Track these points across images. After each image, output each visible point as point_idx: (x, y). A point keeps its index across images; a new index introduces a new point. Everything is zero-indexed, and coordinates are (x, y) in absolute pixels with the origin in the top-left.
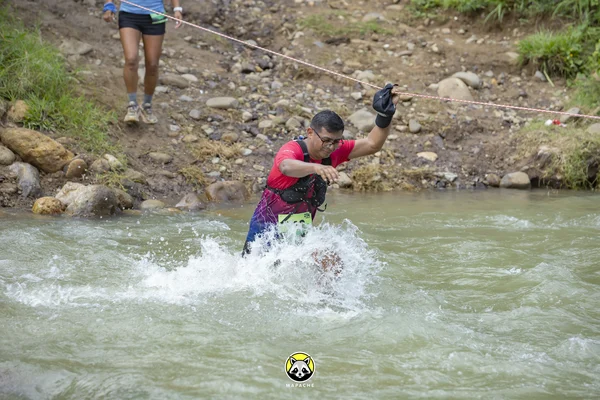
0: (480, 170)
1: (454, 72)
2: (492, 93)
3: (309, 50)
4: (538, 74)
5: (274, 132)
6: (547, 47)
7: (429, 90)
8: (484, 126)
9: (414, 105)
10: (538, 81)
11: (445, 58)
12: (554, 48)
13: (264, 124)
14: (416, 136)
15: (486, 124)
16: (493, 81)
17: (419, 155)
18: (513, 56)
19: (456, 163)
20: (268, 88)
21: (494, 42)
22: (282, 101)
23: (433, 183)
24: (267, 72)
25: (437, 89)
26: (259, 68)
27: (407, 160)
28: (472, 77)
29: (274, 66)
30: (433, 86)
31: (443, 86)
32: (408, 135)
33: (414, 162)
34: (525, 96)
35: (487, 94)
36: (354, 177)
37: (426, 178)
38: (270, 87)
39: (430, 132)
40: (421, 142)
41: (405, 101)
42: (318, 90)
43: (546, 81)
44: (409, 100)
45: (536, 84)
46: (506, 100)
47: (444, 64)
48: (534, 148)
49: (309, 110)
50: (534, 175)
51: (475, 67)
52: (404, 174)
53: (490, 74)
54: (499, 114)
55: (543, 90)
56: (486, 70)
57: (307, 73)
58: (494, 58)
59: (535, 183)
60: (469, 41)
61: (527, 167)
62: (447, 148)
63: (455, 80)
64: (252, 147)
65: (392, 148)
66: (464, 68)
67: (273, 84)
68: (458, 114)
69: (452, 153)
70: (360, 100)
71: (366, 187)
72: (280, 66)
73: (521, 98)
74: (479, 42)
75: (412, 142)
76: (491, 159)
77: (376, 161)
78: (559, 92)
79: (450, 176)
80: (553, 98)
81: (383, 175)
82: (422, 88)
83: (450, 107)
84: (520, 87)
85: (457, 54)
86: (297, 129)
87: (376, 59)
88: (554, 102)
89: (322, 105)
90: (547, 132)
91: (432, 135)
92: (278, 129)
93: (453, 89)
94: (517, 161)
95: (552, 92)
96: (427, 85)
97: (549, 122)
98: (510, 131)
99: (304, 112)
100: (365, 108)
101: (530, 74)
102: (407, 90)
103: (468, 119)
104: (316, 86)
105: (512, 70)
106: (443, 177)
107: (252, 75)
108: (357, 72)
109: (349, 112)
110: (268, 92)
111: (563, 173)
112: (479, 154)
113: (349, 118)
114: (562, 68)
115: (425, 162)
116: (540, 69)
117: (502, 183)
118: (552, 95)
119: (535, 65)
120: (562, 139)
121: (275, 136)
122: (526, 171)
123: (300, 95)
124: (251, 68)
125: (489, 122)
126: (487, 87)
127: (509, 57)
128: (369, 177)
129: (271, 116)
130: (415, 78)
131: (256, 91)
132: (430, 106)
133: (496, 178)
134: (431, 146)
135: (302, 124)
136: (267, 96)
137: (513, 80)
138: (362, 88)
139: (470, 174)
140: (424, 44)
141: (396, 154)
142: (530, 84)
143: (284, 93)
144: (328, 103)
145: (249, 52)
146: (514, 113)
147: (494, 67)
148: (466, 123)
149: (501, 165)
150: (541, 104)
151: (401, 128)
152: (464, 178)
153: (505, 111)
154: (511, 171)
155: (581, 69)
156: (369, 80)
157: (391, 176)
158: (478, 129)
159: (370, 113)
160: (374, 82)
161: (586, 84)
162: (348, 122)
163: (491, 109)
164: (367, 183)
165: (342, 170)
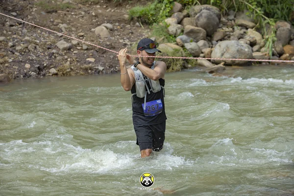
0: (114, 65)
1: (102, 24)
2: (118, 32)
3: (39, 16)
4: (137, 24)
5: (23, 51)
6: (140, 12)
7: (91, 32)
8: (115, 46)
9: (85, 38)
10: (137, 26)
11: (98, 18)
12: (144, 13)
13: (18, 48)
14: (85, 51)
16: (119, 27)
17: (87, 59)
18: (127, 17)
19: (103, 63)
20: (20, 33)
21: (119, 11)
22: (27, 38)
23: (93, 72)
24: (21, 26)
25: (95, 31)
26: (17, 24)
27: (82, 62)
28: (110, 26)
29: (24, 23)
30: (93, 30)
31: (97, 30)
32: (82, 51)
33: (85, 63)
34: (132, 33)
35: (116, 33)
36: (58, 70)
37: (90, 69)
38: (22, 32)
39: (92, 49)
40: (88, 54)
41: (81, 36)
42: (43, 33)
43: (141, 27)
44: (82, 36)
45: (136, 28)
46: (124, 35)
47: (98, 20)
49: (38, 41)
52: (81, 68)
53: (117, 24)
54: (121, 41)
55: (140, 31)
56: (116, 23)
58: (119, 17)
60: (108, 10)
62: (99, 56)
63: (102, 27)
64: (12, 58)
65: (75, 57)
66: (106, 22)
67: (23, 31)
68: (104, 41)
69: (101, 58)
70: (61, 37)
71: (64, 74)
73: (130, 34)
74: (112, 11)
75: (84, 54)
77: (68, 63)
78: (147, 31)
79: (101, 68)
80: (144, 34)
81: (71, 69)
82: (88, 31)
83: (100, 38)
84: (130, 29)
85: (103, 16)
86: (33, 50)
87: (68, 19)
89: (44, 39)
91: (92, 51)
92: (24, 50)
93: (102, 30)
95: (143, 31)
96: (90, 29)
99: (36, 42)
100: (63, 40)
101: (134, 24)
102: (81, 32)
103: (108, 43)
104: (42, 31)
105: (126, 22)
106: (98, 69)
107: (14, 27)
108: (60, 24)
109: (56, 42)
112: (113, 58)
113: (56, 44)
114: (147, 21)
115: (90, 63)
116: (138, 21)
119: (136, 20)
121: (23, 53)
123: (35, 35)
124: (14, 24)
125: (117, 44)
126: (116, 30)
127: (125, 17)
128: (65, 70)
129: (22, 45)
130: (85, 27)
131: (15, 34)
132: (92, 38)
134: (92, 56)
135: (35, 47)
136: (20, 36)
137: (127, 26)
138: (62, 31)
139: (110, 67)
140: (89, 12)
141: (77, 60)
142: (134, 28)
143: (28, 34)
144: (47, 38)
146: (128, 40)
147: (119, 21)
148: (107, 45)
150: (139, 36)
151: (79, 48)
152: (107, 69)
153: (124, 40)
155: (155, 21)
156: (65, 28)
157: (75, 69)
158: (112, 48)
159: (65, 42)
160: (67, 29)
161: (157, 27)
162: (56, 46)
163: (118, 39)
164: (64, 72)
165: (53, 67)
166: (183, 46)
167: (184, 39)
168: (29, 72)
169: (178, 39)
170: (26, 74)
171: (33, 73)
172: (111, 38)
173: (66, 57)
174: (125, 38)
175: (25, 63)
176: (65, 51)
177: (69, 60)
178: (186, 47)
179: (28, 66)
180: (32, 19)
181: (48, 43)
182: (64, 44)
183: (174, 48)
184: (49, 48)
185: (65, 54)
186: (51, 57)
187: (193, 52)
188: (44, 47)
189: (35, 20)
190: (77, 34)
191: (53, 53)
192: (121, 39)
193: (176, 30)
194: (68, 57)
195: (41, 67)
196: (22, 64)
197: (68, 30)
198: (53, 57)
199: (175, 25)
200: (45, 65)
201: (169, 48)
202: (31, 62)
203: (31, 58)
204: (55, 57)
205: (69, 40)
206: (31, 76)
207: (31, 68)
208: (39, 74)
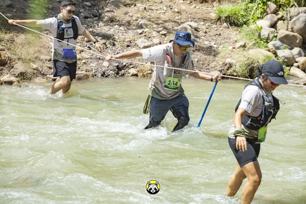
1: (186, 22)
3: (116, 8)
4: (225, 24)
6: (229, 12)
7: (174, 30)
8: (200, 48)
9: (167, 37)
10: (225, 27)
11: (181, 15)
12: (233, 12)
16: (204, 27)
18: (213, 15)
21: (204, 8)
24: (96, 18)
25: (178, 30)
26: (92, 16)
28: (194, 24)
29: (99, 16)
30: (176, 28)
34: (219, 34)
35: (201, 33)
36: (138, 71)
38: (98, 26)
41: (163, 35)
42: (121, 28)
43: (229, 28)
45: (224, 29)
47: (180, 18)
48: (224, 60)
49: (117, 38)
50: (223, 72)
51: (195, 20)
53: (202, 23)
54: (207, 43)
55: (227, 32)
56: (201, 21)
57: (116, 20)
58: (204, 16)
60: (192, 7)
61: (220, 69)
63: (186, 26)
64: (90, 55)
66: (190, 20)
67: (99, 24)
70: (141, 34)
71: (144, 76)
72: (102, 16)
73: (217, 36)
74: (197, 7)
76: (203, 64)
78: (235, 33)
80: (232, 36)
82: (170, 29)
84: (216, 30)
85: (187, 13)
86: (111, 46)
87: (148, 14)
88: (232, 38)
89: (123, 35)
90: (230, 53)
93: (185, 30)
94: (215, 66)
95: (231, 33)
96: (173, 27)
97: (231, 48)
98: (212, 51)
100: (144, 38)
101: (221, 24)
102: (164, 30)
104: (120, 26)
105: (213, 22)
107: (89, 19)
108: (140, 20)
109: (136, 39)
110: (97, 28)
111: (237, 72)
112: (198, 62)
113: (136, 42)
114: (236, 22)
116: (226, 22)
119: (224, 20)
120: (237, 56)
123: (112, 30)
124: (89, 16)
127: (211, 16)
128: (145, 71)
130: (167, 24)
131: (91, 27)
135: (114, 44)
136: (97, 30)
137: (213, 27)
138: (142, 28)
140: (171, 7)
142: (221, 29)
143: (105, 28)
144: (126, 34)
145: (87, 8)
146: (214, 43)
147: (204, 20)
149: (208, 67)
150: (226, 39)
153: (210, 41)
154: (213, 71)
155: (245, 23)
156: (146, 24)
158: (196, 50)
159: (146, 40)
160: (148, 25)
161: (247, 30)
162: (136, 44)
163: (203, 40)
164: (145, 74)
165: (133, 67)
166: (275, 53)
167: (277, 45)
168: (108, 70)
169: (270, 45)
170: (104, 73)
171: (111, 72)
172: (195, 39)
175: (103, 59)
178: (278, 54)
179: (106, 64)
181: (127, 40)
183: (265, 54)
184: (128, 46)
187: (286, 60)
188: (123, 45)
189: (112, 13)
192: (206, 41)
193: (269, 35)
195: (120, 66)
196: (100, 61)
197: (148, 27)
199: (268, 28)
200: (124, 64)
201: (260, 55)
205: (150, 38)
206: (109, 75)
207: (109, 67)
208: (118, 73)
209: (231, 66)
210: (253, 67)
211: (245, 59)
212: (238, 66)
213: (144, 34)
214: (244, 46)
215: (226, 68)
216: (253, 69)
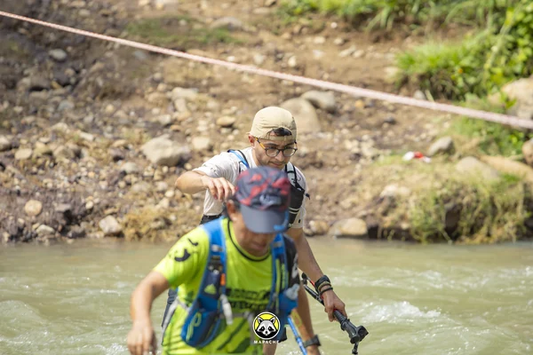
2: (351, 119)
3: (124, 62)
4: (419, 94)
6: (432, 61)
8: (324, 160)
9: (236, 132)
12: (441, 62)
13: (23, 154)
15: (328, 157)
16: (360, 103)
18: (392, 73)
20: (51, 109)
21: (378, 55)
22: (61, 126)
24: (64, 90)
26: (55, 84)
28: (327, 98)
29: (77, 82)
35: (343, 122)
36: (126, 225)
38: (57, 108)
41: (224, 127)
44: (230, 126)
48: (378, 188)
49: (90, 137)
50: (372, 222)
54: (350, 145)
57: (113, 92)
58: (367, 75)
59: (374, 234)
60: (345, 53)
61: (364, 213)
67: (62, 105)
70: (168, 126)
71: (139, 235)
72: (83, 82)
73: (386, 126)
74: (358, 54)
76: (322, 202)
77: (165, 203)
81: (168, 223)
85: (321, 69)
86: (66, 161)
88: (427, 131)
90: (400, 168)
92: (40, 161)
94: (354, 205)
97: (409, 156)
98: (358, 166)
99: (83, 139)
100: (168, 136)
104: (118, 108)
107: (42, 95)
108: (177, 89)
109: (145, 140)
110: (49, 115)
111: (410, 221)
113: (143, 147)
114: (449, 86)
116: (422, 89)
117: (331, 232)
118: (429, 122)
119: (415, 84)
120: (417, 177)
121: (34, 169)
122: (364, 218)
123: (89, 119)
124: (45, 84)
126: (346, 112)
127: (386, 73)
128: (145, 224)
129: (39, 145)
131: (35, 113)
133: (324, 225)
135: (77, 154)
138: (175, 109)
140: (280, 56)
142: (407, 108)
143: (70, 115)
145: (50, 64)
149: (334, 209)
150: (410, 133)
153: (360, 141)
154: (345, 217)
156: (188, 101)
157: (179, 221)
159: (170, 143)
160: (193, 102)
162: (140, 152)
163: (342, 139)
164: (143, 230)
165: (112, 214)
168: (33, 223)
169: (528, 146)
170: (21, 230)
171: (44, 227)
172: (321, 135)
173: (161, 185)
174: (365, 137)
176: (165, 169)
177: (169, 193)
179: (33, 206)
180: (101, 72)
181: (118, 143)
182: (165, 147)
184: (117, 159)
185: (163, 177)
186: (116, 182)
188: (104, 155)
189: (109, 75)
190: (214, 121)
191: (124, 173)
192: (351, 140)
194: (170, 186)
195: (76, 212)
196: (19, 200)
197: (194, 107)
198: (122, 184)
200: (89, 205)
202: (49, 195)
203: (50, 185)
204: (129, 184)
205: (188, 135)
206: (37, 235)
207: (43, 215)
208: (64, 231)
209: (393, 203)
210: (461, 205)
211: (438, 184)
212: (412, 205)
213: (174, 127)
214: (449, 151)
215: (381, 209)
216: (459, 212)
